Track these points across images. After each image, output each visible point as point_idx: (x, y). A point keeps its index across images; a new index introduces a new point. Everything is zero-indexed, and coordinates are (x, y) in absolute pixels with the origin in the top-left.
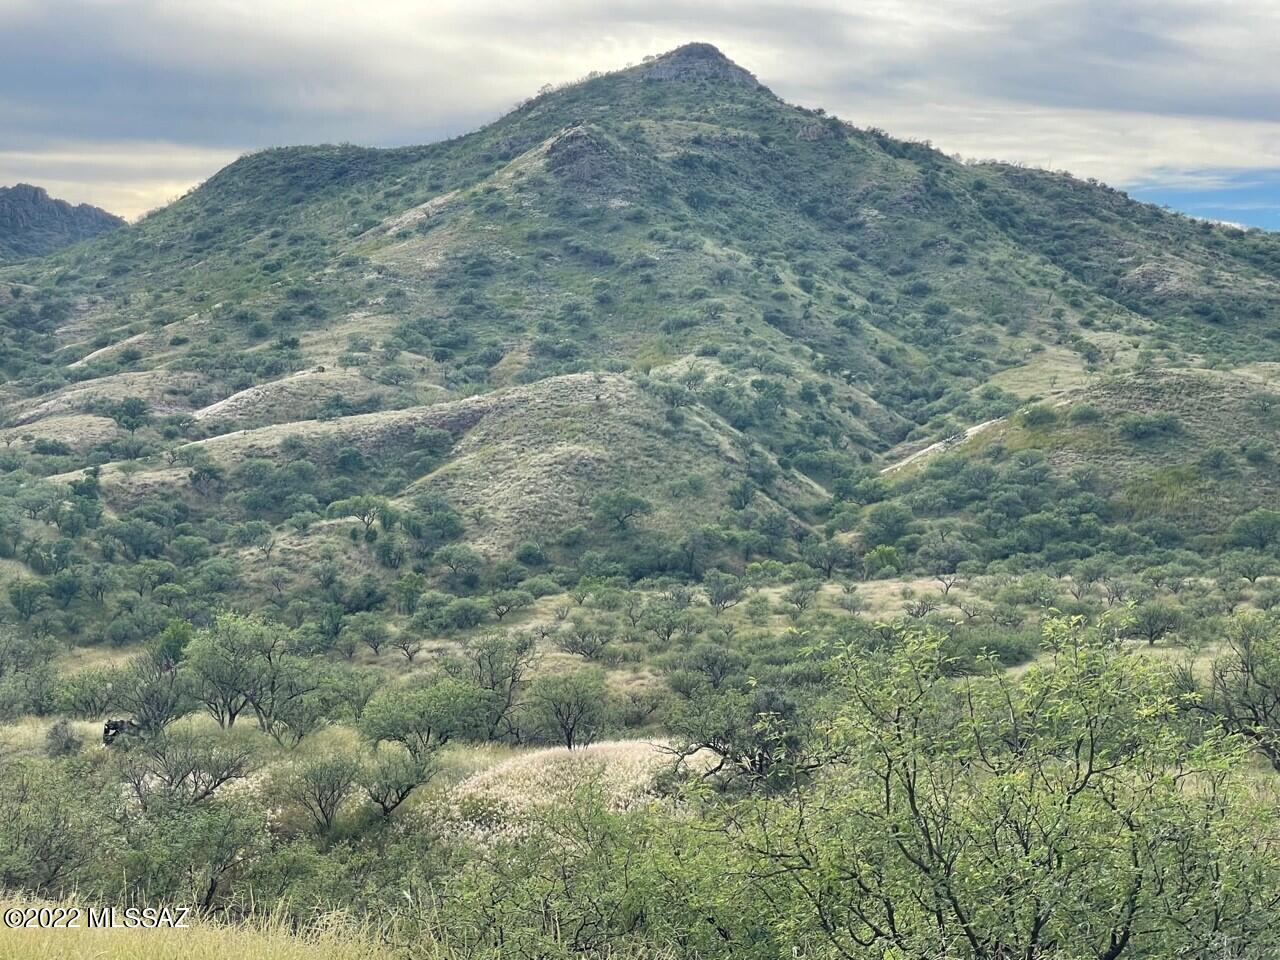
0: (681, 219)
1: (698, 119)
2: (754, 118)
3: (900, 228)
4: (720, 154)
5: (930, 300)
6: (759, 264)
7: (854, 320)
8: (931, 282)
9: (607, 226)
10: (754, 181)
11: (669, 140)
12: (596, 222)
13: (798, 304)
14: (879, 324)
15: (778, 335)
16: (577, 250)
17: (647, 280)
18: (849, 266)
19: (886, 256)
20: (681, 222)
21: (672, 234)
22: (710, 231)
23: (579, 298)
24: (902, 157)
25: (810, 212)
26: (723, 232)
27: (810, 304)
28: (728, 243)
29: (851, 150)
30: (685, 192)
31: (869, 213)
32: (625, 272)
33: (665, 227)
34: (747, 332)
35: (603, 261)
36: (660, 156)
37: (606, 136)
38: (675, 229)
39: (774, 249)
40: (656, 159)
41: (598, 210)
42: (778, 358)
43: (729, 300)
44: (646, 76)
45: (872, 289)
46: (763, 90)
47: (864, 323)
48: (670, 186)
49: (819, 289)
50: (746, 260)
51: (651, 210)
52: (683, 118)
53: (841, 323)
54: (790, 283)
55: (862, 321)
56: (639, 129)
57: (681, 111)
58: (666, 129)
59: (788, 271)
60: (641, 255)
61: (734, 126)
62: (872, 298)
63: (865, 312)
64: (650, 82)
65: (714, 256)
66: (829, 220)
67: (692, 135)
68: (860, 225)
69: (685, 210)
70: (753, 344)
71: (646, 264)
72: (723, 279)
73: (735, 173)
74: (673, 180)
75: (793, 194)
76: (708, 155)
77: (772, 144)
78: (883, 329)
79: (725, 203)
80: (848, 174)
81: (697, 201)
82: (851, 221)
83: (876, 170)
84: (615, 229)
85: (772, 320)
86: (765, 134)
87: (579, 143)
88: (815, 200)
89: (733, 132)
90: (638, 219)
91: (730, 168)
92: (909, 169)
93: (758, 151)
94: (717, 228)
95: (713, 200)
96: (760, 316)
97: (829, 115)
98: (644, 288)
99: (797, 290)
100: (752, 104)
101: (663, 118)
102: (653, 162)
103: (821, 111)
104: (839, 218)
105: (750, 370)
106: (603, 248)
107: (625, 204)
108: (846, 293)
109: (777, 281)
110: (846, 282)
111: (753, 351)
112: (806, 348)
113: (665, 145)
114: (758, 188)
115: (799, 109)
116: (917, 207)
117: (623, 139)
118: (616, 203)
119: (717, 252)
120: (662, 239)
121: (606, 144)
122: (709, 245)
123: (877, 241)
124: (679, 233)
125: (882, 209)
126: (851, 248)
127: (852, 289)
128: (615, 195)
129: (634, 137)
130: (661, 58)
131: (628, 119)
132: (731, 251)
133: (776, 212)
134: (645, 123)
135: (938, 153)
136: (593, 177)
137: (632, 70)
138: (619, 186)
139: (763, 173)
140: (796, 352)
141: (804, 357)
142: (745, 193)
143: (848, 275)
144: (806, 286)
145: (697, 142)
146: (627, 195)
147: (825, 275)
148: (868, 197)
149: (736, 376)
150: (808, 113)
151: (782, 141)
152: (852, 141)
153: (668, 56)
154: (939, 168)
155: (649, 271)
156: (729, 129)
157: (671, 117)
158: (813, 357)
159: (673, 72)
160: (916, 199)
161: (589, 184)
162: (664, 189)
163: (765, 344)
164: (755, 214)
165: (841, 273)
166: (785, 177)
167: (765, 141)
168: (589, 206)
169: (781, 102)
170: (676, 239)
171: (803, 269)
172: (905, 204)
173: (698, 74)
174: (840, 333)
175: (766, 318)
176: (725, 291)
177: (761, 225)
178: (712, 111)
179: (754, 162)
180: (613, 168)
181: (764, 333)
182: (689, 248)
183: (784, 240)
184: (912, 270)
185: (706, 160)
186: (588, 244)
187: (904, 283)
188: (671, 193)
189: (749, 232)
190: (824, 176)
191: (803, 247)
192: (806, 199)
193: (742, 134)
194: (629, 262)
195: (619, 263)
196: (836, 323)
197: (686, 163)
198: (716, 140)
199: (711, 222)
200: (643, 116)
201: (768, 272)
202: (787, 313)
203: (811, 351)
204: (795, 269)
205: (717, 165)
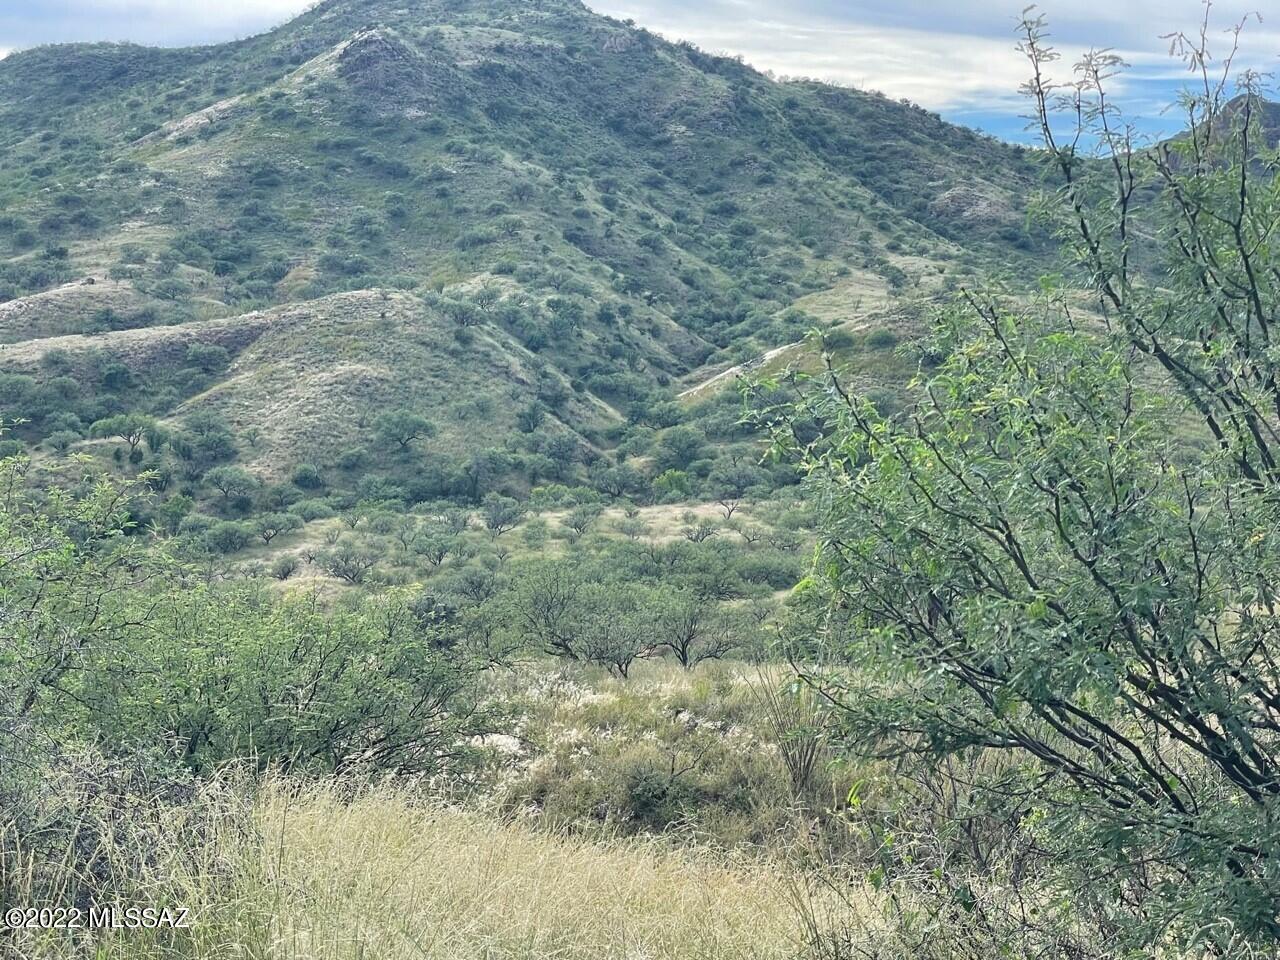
0: (480, 130)
1: (501, 27)
2: (560, 26)
3: (708, 145)
4: (523, 64)
5: (733, 222)
6: (560, 180)
7: (657, 239)
8: (738, 202)
9: (402, 135)
10: (558, 93)
11: (470, 48)
12: (390, 132)
13: (600, 222)
14: (683, 244)
15: (578, 253)
16: (369, 161)
17: (443, 194)
18: (655, 183)
19: (693, 174)
20: (479, 132)
21: (470, 146)
22: (510, 144)
23: (371, 212)
24: (712, 71)
25: (616, 126)
26: (524, 145)
27: (612, 222)
28: (528, 157)
29: (659, 63)
30: (485, 102)
31: (676, 130)
32: (419, 185)
33: (462, 139)
34: (545, 250)
35: (397, 173)
36: (459, 64)
37: (402, 41)
38: (474, 142)
39: (577, 164)
40: (455, 66)
41: (392, 120)
42: (577, 278)
43: (527, 216)
45: (678, 208)
47: (668, 243)
48: (469, 96)
49: (622, 206)
50: (547, 175)
51: (449, 121)
52: (485, 25)
53: (645, 242)
54: (592, 203)
55: (666, 240)
56: (438, 35)
57: (484, 18)
58: (467, 35)
59: (591, 188)
60: (435, 169)
61: (539, 35)
62: (678, 217)
63: (669, 231)
65: (513, 170)
66: (635, 136)
67: (494, 42)
68: (668, 142)
69: (485, 122)
70: (551, 262)
71: (441, 177)
72: (522, 194)
73: (538, 84)
74: (473, 90)
75: (599, 108)
76: (510, 64)
77: (577, 55)
78: (687, 249)
79: (527, 115)
80: (655, 87)
81: (497, 113)
82: (658, 137)
83: (685, 84)
84: (410, 139)
85: (572, 238)
86: (570, 43)
87: (373, 47)
88: (622, 115)
89: (537, 41)
90: (435, 130)
91: (533, 79)
92: (719, 84)
93: (562, 61)
94: (518, 141)
95: (514, 112)
96: (559, 234)
97: (638, 26)
98: (438, 202)
99: (600, 208)
100: (558, 12)
101: (463, 24)
102: (452, 70)
103: (630, 22)
104: (645, 133)
105: (548, 289)
106: (397, 159)
107: (421, 113)
108: (650, 211)
109: (578, 198)
110: (650, 200)
111: (550, 270)
112: (607, 267)
113: (466, 53)
114: (562, 101)
115: (608, 19)
116: (725, 125)
117: (422, 45)
118: (412, 112)
119: (517, 166)
120: (460, 152)
121: (403, 49)
122: (509, 159)
123: (684, 158)
124: (477, 146)
125: (690, 126)
126: (657, 165)
127: (658, 208)
128: (411, 104)
129: (433, 43)
131: (427, 24)
132: (531, 166)
133: (581, 126)
134: (445, 29)
135: (750, 70)
136: (387, 84)
138: (416, 95)
139: (568, 85)
140: (596, 271)
141: (605, 277)
142: (548, 105)
143: (654, 193)
144: (609, 204)
145: (500, 50)
146: (424, 104)
147: (630, 192)
148: (676, 113)
149: (531, 295)
150: (616, 24)
151: (589, 52)
152: (661, 54)
154: (751, 84)
155: (445, 185)
156: (533, 38)
157: (472, 23)
158: (614, 277)
160: (725, 116)
161: (384, 92)
162: (462, 99)
163: (563, 262)
164: (558, 128)
165: (646, 191)
166: (591, 90)
167: (570, 51)
168: (383, 115)
169: (589, 11)
170: (474, 151)
171: (606, 186)
172: (714, 121)
174: (643, 253)
175: (566, 236)
176: (523, 207)
177: (564, 139)
178: (516, 18)
179: (558, 73)
180: (409, 75)
181: (564, 251)
182: (487, 161)
183: (588, 155)
184: (719, 189)
185: (508, 70)
186: (381, 155)
187: (711, 202)
188: (470, 103)
189: (552, 146)
190: (631, 90)
191: (608, 163)
192: (612, 113)
193: (547, 43)
194: (424, 175)
195: (414, 176)
196: (638, 242)
197: (487, 72)
198: (520, 49)
199: (511, 134)
200: (443, 21)
201: (570, 189)
202: (588, 232)
203: (611, 270)
204: (598, 186)
205: (520, 76)
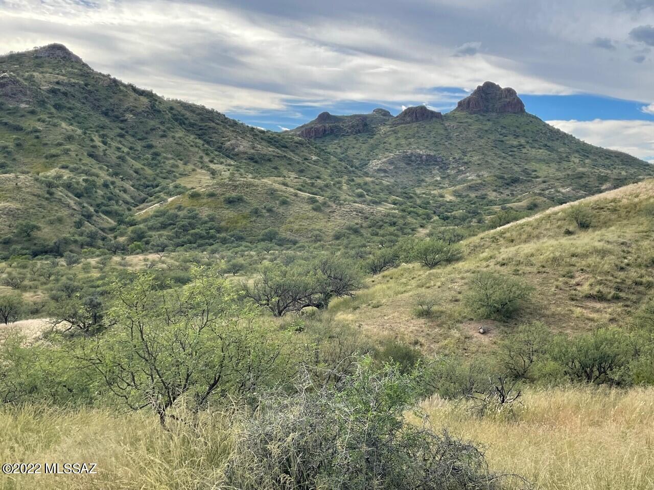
0: (51, 113)
1: (58, 74)
2: (81, 75)
3: (141, 122)
4: (67, 88)
5: (152, 151)
6: (85, 133)
7: (124, 157)
8: (154, 143)
9: (19, 114)
10: (82, 100)
11: (46, 82)
12: (14, 113)
13: (101, 150)
14: (134, 159)
15: (94, 162)
16: (6, 124)
17: (37, 137)
18: (122, 136)
19: (136, 133)
20: (51, 115)
21: (47, 119)
22: (64, 119)
23: (7, 144)
24: (142, 95)
25: (106, 114)
26: (69, 120)
27: (106, 150)
28: (71, 124)
29: (121, 91)
30: (53, 103)
31: (129, 116)
32: (28, 133)
33: (44, 116)
34: (80, 160)
35: (18, 129)
36: (41, 88)
37: (18, 78)
38: (49, 118)
39: (91, 128)
40: (40, 89)
41: (15, 108)
42: (94, 170)
43: (72, 147)
44: (35, 55)
45: (131, 145)
46: (85, 65)
47: (128, 158)
48: (46, 100)
49: (110, 144)
50: (79, 131)
51: (38, 109)
52: (51, 73)
53: (119, 158)
54: (98, 141)
55: (127, 157)
56: (32, 76)
57: (50, 70)
58: (44, 77)
59: (97, 137)
60: (33, 128)
61: (74, 78)
62: (131, 148)
63: (128, 154)
64: (37, 57)
65: (66, 129)
66: (113, 118)
67: (55, 80)
68: (126, 120)
69: (53, 110)
70: (83, 164)
71: (37, 131)
72: (70, 138)
73: (74, 97)
74: (48, 98)
75: (98, 107)
76: (62, 89)
77: (89, 86)
78: (136, 161)
79: (70, 109)
80: (120, 100)
81: (58, 107)
82: (122, 119)
83: (132, 100)
84: (23, 116)
85: (91, 155)
86: (86, 82)
87: (6, 80)
88: (107, 110)
89: (73, 81)
90: (33, 112)
91: (72, 95)
92: (144, 100)
93: (83, 88)
94: (67, 118)
95: (65, 107)
96: (85, 154)
97: (112, 77)
98: (36, 140)
99: (101, 144)
100: (81, 70)
101: (42, 72)
102: (39, 90)
103: (109, 75)
104: (117, 117)
105: (82, 175)
106: (18, 124)
107: (27, 106)
108: (120, 146)
109: (92, 140)
110: (120, 142)
111: (83, 167)
112: (104, 167)
113: (44, 84)
114: (84, 103)
115: (100, 73)
116: (148, 115)
117: (26, 79)
118: (23, 106)
119: (67, 128)
120: (44, 121)
121: (18, 81)
122: (64, 125)
123: (132, 127)
124: (51, 119)
125: (134, 115)
126: (122, 129)
127: (123, 145)
128: (22, 102)
129: (30, 79)
130: (41, 48)
131: (28, 72)
132: (73, 128)
133: (92, 113)
134: (35, 74)
135: (156, 95)
136: (12, 94)
137: (29, 52)
138: (25, 99)
139: (86, 98)
140: (101, 168)
141: (104, 170)
142: (79, 105)
143: (122, 139)
144: (105, 143)
145: (58, 83)
146: (28, 103)
147: (112, 139)
148: (127, 110)
149: (76, 177)
150: (104, 76)
151: (93, 86)
152: (122, 88)
153: (44, 48)
154: (156, 100)
155: (38, 134)
156: (71, 79)
157: (46, 72)
158: (108, 170)
159: (47, 54)
160: (147, 112)
161: (10, 97)
162: (44, 101)
163: (87, 164)
164: (82, 113)
165: (118, 139)
166: (95, 100)
167: (86, 85)
168: (11, 106)
169: (93, 70)
170: (50, 122)
171: (103, 136)
172: (143, 113)
173: (58, 56)
174: (118, 161)
175: (88, 155)
176: (71, 143)
177: (85, 118)
178: (64, 71)
179: (82, 93)
180: (21, 91)
181: (87, 160)
182: (55, 125)
183: (96, 124)
184: (146, 139)
185: (62, 91)
186: (11, 122)
187: (144, 144)
188: (47, 103)
189: (81, 120)
190: (111, 100)
191: (103, 128)
192: (104, 109)
193: (77, 81)
194: (29, 130)
195: (25, 130)
196: (116, 157)
197: (53, 91)
198: (66, 83)
199: (64, 115)
200: (34, 71)
201: (89, 137)
202: (97, 153)
203: (107, 168)
204: (100, 136)
205: (66, 93)
